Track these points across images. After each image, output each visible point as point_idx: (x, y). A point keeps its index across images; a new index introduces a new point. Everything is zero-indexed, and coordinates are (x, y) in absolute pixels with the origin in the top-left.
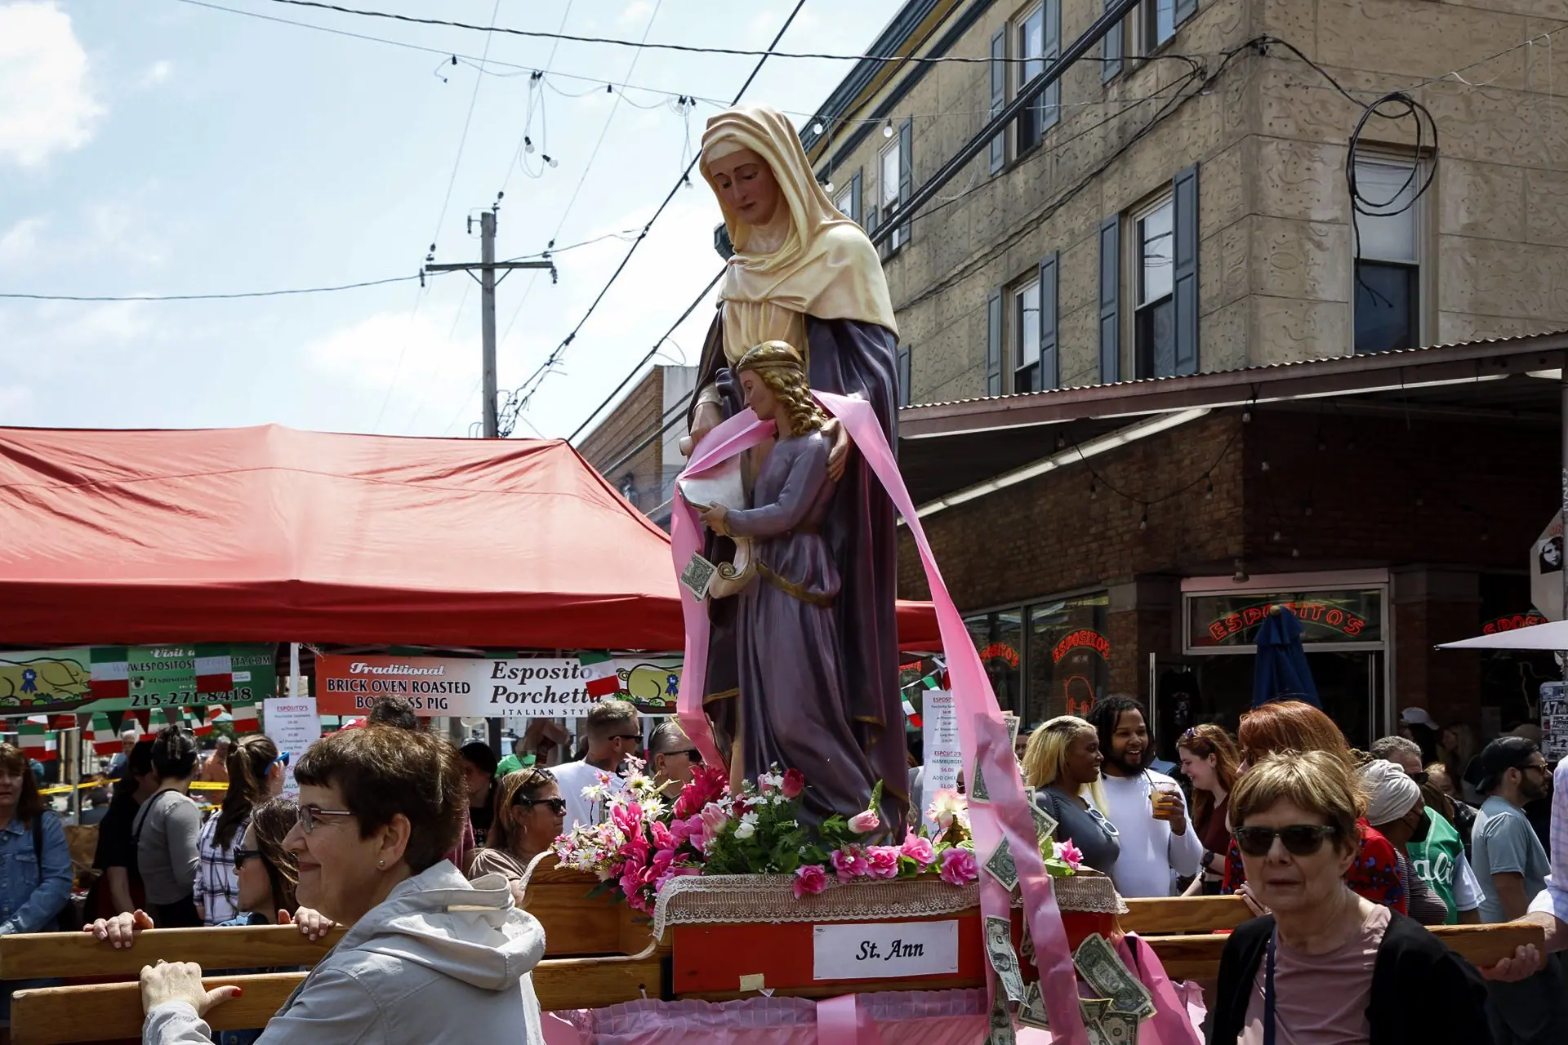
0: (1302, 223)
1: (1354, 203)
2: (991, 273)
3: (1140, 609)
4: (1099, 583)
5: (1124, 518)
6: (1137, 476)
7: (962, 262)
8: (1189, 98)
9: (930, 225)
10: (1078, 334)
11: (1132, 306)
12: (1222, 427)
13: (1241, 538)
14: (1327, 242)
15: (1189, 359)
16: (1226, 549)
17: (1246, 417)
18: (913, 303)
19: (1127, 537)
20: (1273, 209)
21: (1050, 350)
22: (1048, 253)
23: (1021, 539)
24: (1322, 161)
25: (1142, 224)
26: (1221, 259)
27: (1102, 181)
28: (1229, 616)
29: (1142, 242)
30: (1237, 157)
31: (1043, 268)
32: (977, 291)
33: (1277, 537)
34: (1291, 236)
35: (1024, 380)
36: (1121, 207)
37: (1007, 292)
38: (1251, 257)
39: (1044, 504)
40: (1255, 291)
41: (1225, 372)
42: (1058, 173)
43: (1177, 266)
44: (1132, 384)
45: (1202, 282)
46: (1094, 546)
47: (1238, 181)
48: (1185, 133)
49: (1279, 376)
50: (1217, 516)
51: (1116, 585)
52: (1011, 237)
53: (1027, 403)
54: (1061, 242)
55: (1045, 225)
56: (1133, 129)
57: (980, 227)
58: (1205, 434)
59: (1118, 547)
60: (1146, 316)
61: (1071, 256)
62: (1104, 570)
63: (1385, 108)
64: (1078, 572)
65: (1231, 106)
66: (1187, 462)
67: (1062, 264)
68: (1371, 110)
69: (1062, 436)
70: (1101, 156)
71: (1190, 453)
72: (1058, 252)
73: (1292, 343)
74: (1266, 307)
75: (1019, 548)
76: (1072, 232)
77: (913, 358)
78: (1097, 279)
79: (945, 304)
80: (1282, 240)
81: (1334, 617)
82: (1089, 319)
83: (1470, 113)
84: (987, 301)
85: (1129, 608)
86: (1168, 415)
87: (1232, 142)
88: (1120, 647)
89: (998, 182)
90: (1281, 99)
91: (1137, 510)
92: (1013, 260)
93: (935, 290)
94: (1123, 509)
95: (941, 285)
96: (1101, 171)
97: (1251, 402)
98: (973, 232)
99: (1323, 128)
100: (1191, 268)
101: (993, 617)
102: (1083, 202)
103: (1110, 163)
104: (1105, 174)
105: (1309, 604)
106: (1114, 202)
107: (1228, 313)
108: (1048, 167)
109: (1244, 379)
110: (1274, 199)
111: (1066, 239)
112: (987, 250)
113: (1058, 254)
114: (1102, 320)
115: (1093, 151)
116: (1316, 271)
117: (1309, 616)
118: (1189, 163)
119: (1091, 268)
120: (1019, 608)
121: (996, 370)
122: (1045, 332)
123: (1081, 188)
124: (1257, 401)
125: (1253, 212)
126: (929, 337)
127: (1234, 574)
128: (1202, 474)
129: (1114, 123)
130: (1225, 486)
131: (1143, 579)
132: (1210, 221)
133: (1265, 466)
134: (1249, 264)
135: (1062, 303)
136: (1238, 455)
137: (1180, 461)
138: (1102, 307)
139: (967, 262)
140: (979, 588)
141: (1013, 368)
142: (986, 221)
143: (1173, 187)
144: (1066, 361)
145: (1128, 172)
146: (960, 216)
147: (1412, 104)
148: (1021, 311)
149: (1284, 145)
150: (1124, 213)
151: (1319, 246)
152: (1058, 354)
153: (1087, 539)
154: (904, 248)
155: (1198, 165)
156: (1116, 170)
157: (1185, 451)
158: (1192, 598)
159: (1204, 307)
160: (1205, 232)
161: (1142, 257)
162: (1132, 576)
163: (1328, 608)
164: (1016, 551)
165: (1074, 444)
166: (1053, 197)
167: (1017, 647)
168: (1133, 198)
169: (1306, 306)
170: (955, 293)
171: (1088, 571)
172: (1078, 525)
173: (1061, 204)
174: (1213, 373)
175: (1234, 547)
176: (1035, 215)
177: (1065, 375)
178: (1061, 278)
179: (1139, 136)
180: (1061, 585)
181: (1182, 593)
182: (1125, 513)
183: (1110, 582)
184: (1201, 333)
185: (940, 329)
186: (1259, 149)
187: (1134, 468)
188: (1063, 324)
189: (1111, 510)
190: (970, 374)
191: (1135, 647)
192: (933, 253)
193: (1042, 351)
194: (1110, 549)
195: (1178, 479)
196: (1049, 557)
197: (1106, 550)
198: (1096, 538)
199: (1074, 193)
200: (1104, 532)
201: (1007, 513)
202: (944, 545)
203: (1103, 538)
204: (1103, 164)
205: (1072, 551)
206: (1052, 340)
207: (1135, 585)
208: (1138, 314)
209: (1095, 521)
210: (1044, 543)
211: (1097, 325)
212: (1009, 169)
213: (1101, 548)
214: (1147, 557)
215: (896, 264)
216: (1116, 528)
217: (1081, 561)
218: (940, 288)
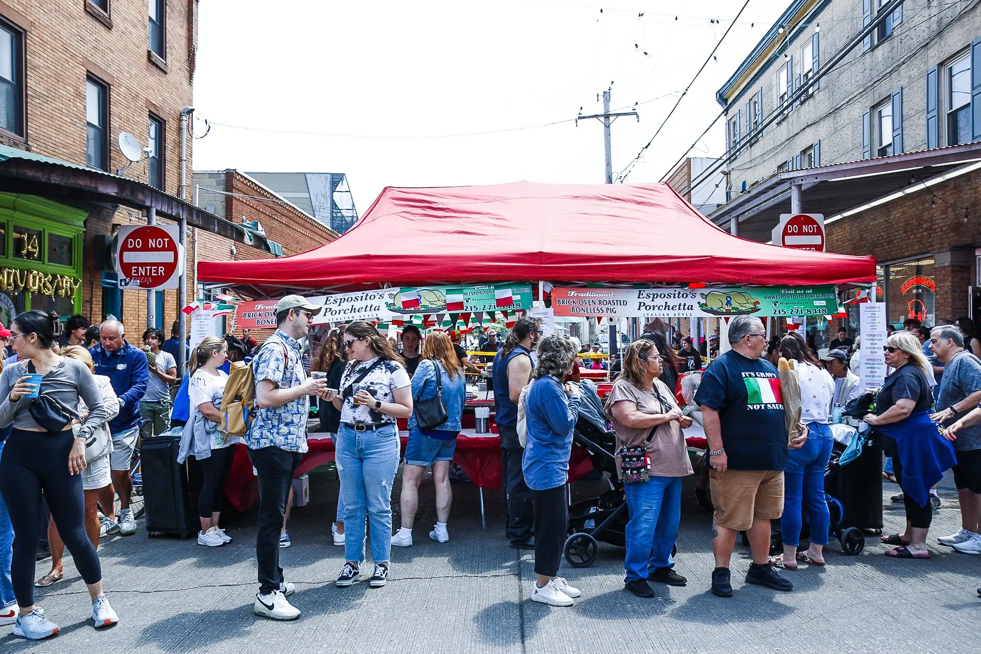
3: (952, 266)
4: (928, 252)
5: (943, 218)
6: (951, 197)
7: (847, 97)
9: (830, 80)
10: (914, 128)
11: (946, 111)
18: (821, 119)
19: (944, 229)
21: (898, 137)
22: (896, 89)
23: (883, 232)
25: (951, 69)
27: (927, 49)
31: (893, 96)
32: (859, 109)
35: (883, 152)
36: (938, 62)
37: (873, 110)
39: (896, 214)
42: (901, 48)
43: (973, 88)
44: (945, 149)
46: (925, 234)
51: (938, 253)
52: (875, 83)
53: (882, 162)
54: (904, 82)
55: (894, 75)
56: (946, 21)
57: (857, 79)
59: (939, 234)
61: (909, 89)
62: (931, 246)
64: (916, 247)
67: (904, 93)
69: (913, 177)
70: (927, 37)
75: (882, 236)
76: (910, 77)
77: (821, 146)
78: (925, 99)
79: (838, 119)
82: (921, 119)
84: (861, 114)
85: (946, 264)
86: (973, 163)
88: (942, 285)
89: (867, 56)
92: (876, 94)
93: (833, 112)
94: (941, 215)
95: (836, 109)
96: (927, 44)
98: (853, 82)
102: (916, 61)
103: (932, 40)
104: (929, 45)
106: (935, 59)
108: (896, 46)
111: (907, 80)
112: (861, 90)
113: (902, 89)
114: (928, 120)
115: (922, 35)
119: (922, 94)
120: (882, 266)
121: (868, 148)
122: (895, 128)
123: (915, 54)
126: (831, 135)
129: (935, 19)
131: (955, 249)
135: (904, 113)
138: (928, 113)
139: (850, 97)
141: (877, 147)
142: (861, 76)
143: (970, 48)
144: (906, 142)
145: (943, 43)
146: (846, 75)
150: (941, 65)
152: (902, 139)
153: (921, 230)
154: (816, 93)
156: (937, 43)
161: (951, 86)
162: (948, 248)
166: (898, 60)
167: (881, 286)
168: (946, 56)
170: (844, 113)
171: (922, 246)
172: (916, 223)
173: (903, 63)
176: (888, 71)
177: (907, 147)
178: (904, 100)
179: (950, 24)
180: (906, 254)
181: (976, 256)
182: (944, 216)
183: (935, 251)
185: (836, 130)
187: (948, 193)
188: (905, 124)
189: (935, 215)
190: (853, 152)
191: (950, 284)
192: (831, 94)
193: (894, 137)
194: (935, 235)
195: (975, 197)
196: (900, 240)
197: (932, 236)
198: (926, 230)
199: (910, 57)
200: (931, 226)
201: (875, 219)
202: (840, 237)
203: (931, 230)
204: (928, 41)
205: (912, 237)
206: (899, 131)
207: (950, 252)
208: (948, 115)
209: (926, 221)
210: (896, 233)
211: (925, 122)
212: (873, 48)
213: (930, 234)
214: (957, 238)
215: (811, 101)
216: (938, 224)
217: (918, 242)
218: (835, 111)
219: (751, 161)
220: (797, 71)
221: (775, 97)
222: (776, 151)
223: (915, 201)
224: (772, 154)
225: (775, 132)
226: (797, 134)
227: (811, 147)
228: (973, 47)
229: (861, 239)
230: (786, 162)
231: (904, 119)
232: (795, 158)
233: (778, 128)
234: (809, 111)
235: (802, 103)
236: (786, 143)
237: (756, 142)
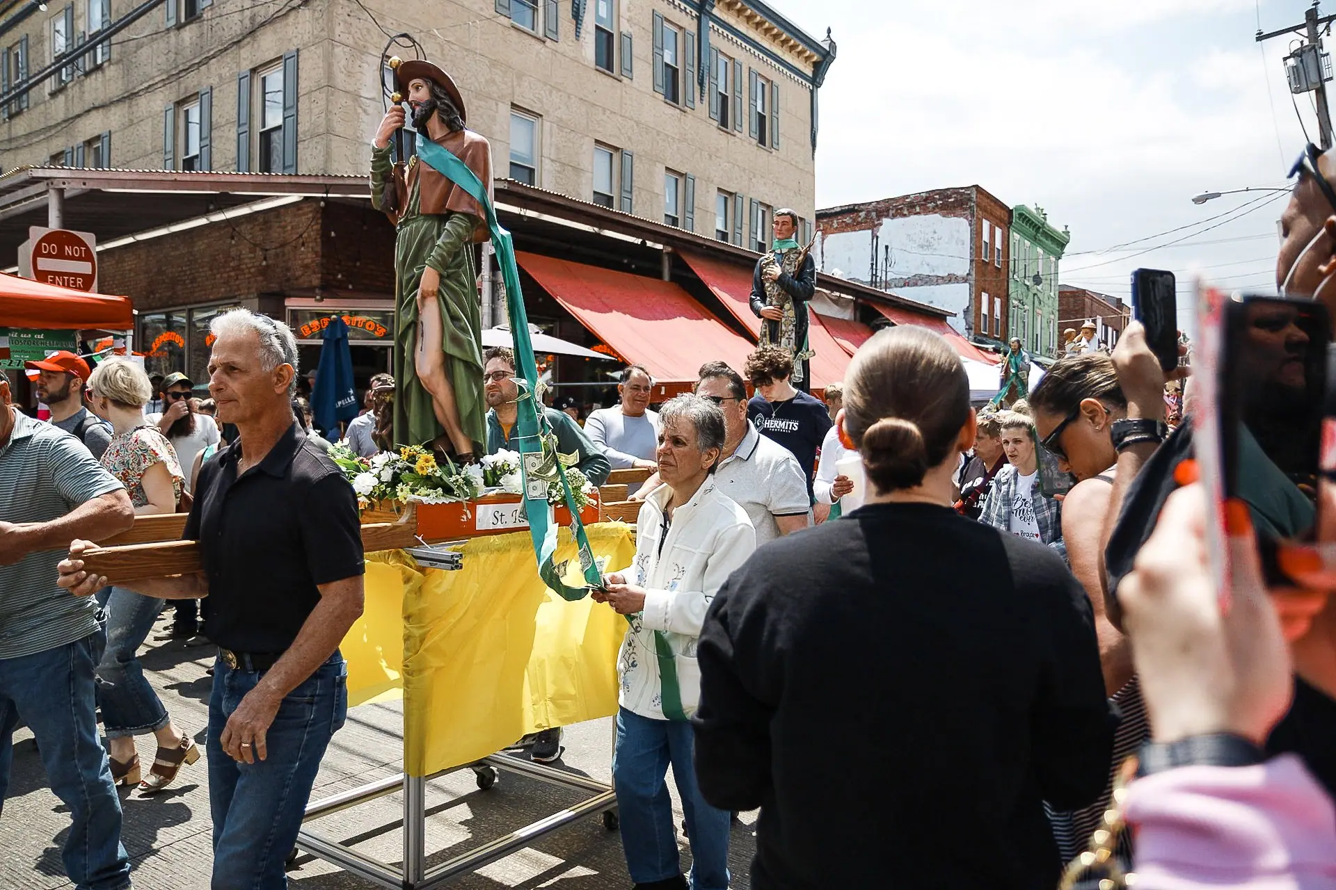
0: (356, 97)
1: (384, 91)
2: (167, 93)
4: (235, 297)
5: (251, 258)
6: (260, 233)
7: (147, 82)
8: (294, 8)
9: (125, 52)
10: (223, 140)
11: (258, 129)
12: (310, 209)
13: (320, 275)
14: (370, 110)
15: (292, 166)
16: (311, 281)
17: (322, 204)
18: (112, 103)
19: (252, 270)
20: (340, 86)
21: (206, 148)
22: (205, 87)
23: (186, 266)
24: (367, 63)
25: (264, 79)
26: (310, 109)
27: (240, 48)
28: (315, 323)
29: (264, 93)
30: (319, 51)
31: (202, 95)
32: (159, 102)
33: (340, 276)
34: (350, 103)
35: (189, 164)
36: (251, 67)
37: (178, 107)
38: (328, 112)
39: (201, 245)
40: (329, 132)
41: (310, 175)
42: (212, 37)
43: (285, 109)
44: (256, 175)
45: (299, 121)
46: (232, 274)
47: (321, 65)
48: (290, 30)
49: (341, 182)
50: (307, 261)
51: (247, 299)
52: (181, 71)
53: (188, 178)
54: (214, 81)
55: (203, 68)
56: (259, 20)
57: (159, 61)
58: (300, 212)
59: (247, 276)
60: (266, 136)
61: (220, 91)
62: (238, 289)
63: (401, 40)
64: (223, 290)
65: (317, 19)
66: (289, 228)
67: (214, 95)
68: (393, 40)
69: (212, 203)
70: (239, 32)
71: (291, 222)
72: (211, 87)
73: (349, 164)
74: (336, 143)
75: (185, 271)
76: (220, 76)
77: (112, 139)
78: (237, 108)
79: (135, 108)
80: (345, 105)
81: (370, 326)
82: (231, 132)
83: (443, 54)
84: (163, 109)
86: (278, 197)
87: (317, 40)
89: (172, 34)
90: (345, 22)
91: (260, 253)
92: (182, 86)
93: (128, 96)
94: (250, 253)
95: (133, 94)
96: (239, 41)
97: (325, 195)
98: (154, 63)
99: (368, 45)
100: (293, 112)
101: (169, 315)
102: (228, 58)
103: (244, 38)
104: (241, 43)
105: (359, 318)
106: (248, 62)
107: (314, 142)
108: (205, 32)
109: (321, 181)
110: (340, 79)
111: (217, 79)
112: (164, 77)
114: (239, 135)
115: (235, 28)
116: (363, 126)
117: (356, 326)
118: (294, 48)
119: (233, 101)
120: (184, 310)
121: (170, 156)
122: (203, 136)
123: (226, 49)
124: (329, 195)
125: (329, 85)
126: (124, 128)
127: (315, 297)
128: (298, 236)
129: (247, 13)
130: (310, 245)
131: (262, 296)
132: (304, 85)
133: (333, 234)
134: (327, 115)
135: (213, 120)
136: (318, 227)
137: (286, 227)
138: (239, 126)
139: (151, 83)
140: (157, 295)
141: (182, 157)
142: (164, 58)
143: (283, 60)
144: (215, 157)
145: (256, 45)
146: (145, 52)
147: (414, 42)
148: (187, 122)
149: (347, 49)
150: (254, 71)
151: (365, 111)
152: (210, 152)
153: (228, 269)
154: (106, 64)
155: (298, 50)
156: (249, 43)
157: (289, 221)
158: (292, 310)
159: (301, 136)
160: (301, 92)
161: (264, 100)
162: (256, 295)
163: (367, 321)
164: (183, 274)
165: (220, 209)
166: (208, 51)
167: (183, 335)
168: (259, 62)
169: (357, 145)
170: (142, 101)
171: (228, 289)
172: (223, 261)
173: (214, 57)
174: (303, 175)
175: (316, 282)
176: (197, 61)
177: (214, 166)
178: (213, 104)
179: (263, 25)
180: (211, 297)
181: (285, 307)
182: (252, 255)
183: (242, 297)
184: (299, 151)
185: (131, 123)
186: (333, 49)
187: (257, 228)
188: (214, 134)
189: (243, 252)
190: (153, 156)
192: (126, 72)
193: (201, 148)
194: (242, 277)
195: (284, 238)
196: (204, 278)
197: (240, 277)
198: (234, 269)
199: (221, 51)
200: (239, 266)
201: (176, 249)
202: (134, 266)
203: (239, 269)
204: (240, 37)
205: (218, 276)
206: (207, 142)
207: (256, 300)
208: (261, 134)
209: (233, 258)
210: (201, 270)
211: (236, 138)
212: (179, 27)
213: (237, 275)
214: (265, 283)
215: (99, 75)
216: (246, 264)
217: (224, 283)
218: (131, 96)
219: (10, 140)
220: (81, 26)
221: (47, 54)
222: (49, 134)
223: (222, 232)
224: (42, 137)
225: (48, 105)
226: (79, 116)
227: (98, 138)
228: (286, 60)
229: (160, 272)
230: (62, 153)
231: (213, 127)
232: (75, 148)
233: (52, 102)
234: (96, 90)
235: (87, 74)
236: (64, 125)
237: (19, 112)
